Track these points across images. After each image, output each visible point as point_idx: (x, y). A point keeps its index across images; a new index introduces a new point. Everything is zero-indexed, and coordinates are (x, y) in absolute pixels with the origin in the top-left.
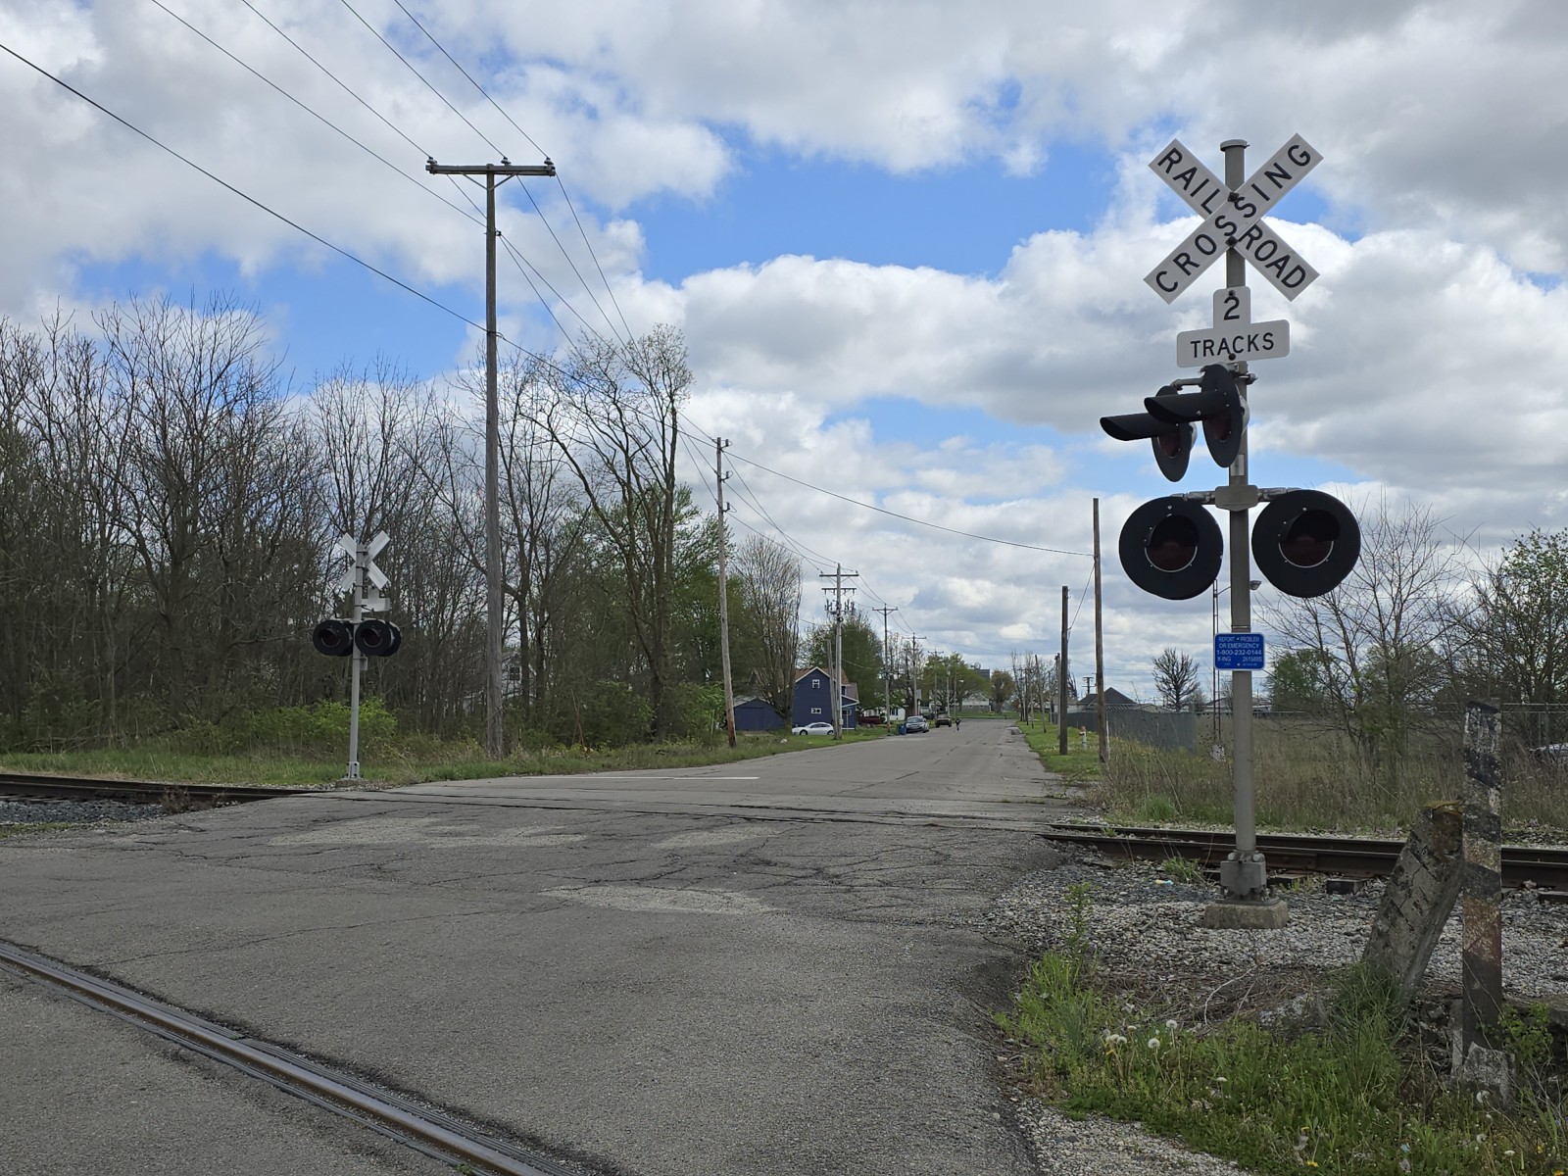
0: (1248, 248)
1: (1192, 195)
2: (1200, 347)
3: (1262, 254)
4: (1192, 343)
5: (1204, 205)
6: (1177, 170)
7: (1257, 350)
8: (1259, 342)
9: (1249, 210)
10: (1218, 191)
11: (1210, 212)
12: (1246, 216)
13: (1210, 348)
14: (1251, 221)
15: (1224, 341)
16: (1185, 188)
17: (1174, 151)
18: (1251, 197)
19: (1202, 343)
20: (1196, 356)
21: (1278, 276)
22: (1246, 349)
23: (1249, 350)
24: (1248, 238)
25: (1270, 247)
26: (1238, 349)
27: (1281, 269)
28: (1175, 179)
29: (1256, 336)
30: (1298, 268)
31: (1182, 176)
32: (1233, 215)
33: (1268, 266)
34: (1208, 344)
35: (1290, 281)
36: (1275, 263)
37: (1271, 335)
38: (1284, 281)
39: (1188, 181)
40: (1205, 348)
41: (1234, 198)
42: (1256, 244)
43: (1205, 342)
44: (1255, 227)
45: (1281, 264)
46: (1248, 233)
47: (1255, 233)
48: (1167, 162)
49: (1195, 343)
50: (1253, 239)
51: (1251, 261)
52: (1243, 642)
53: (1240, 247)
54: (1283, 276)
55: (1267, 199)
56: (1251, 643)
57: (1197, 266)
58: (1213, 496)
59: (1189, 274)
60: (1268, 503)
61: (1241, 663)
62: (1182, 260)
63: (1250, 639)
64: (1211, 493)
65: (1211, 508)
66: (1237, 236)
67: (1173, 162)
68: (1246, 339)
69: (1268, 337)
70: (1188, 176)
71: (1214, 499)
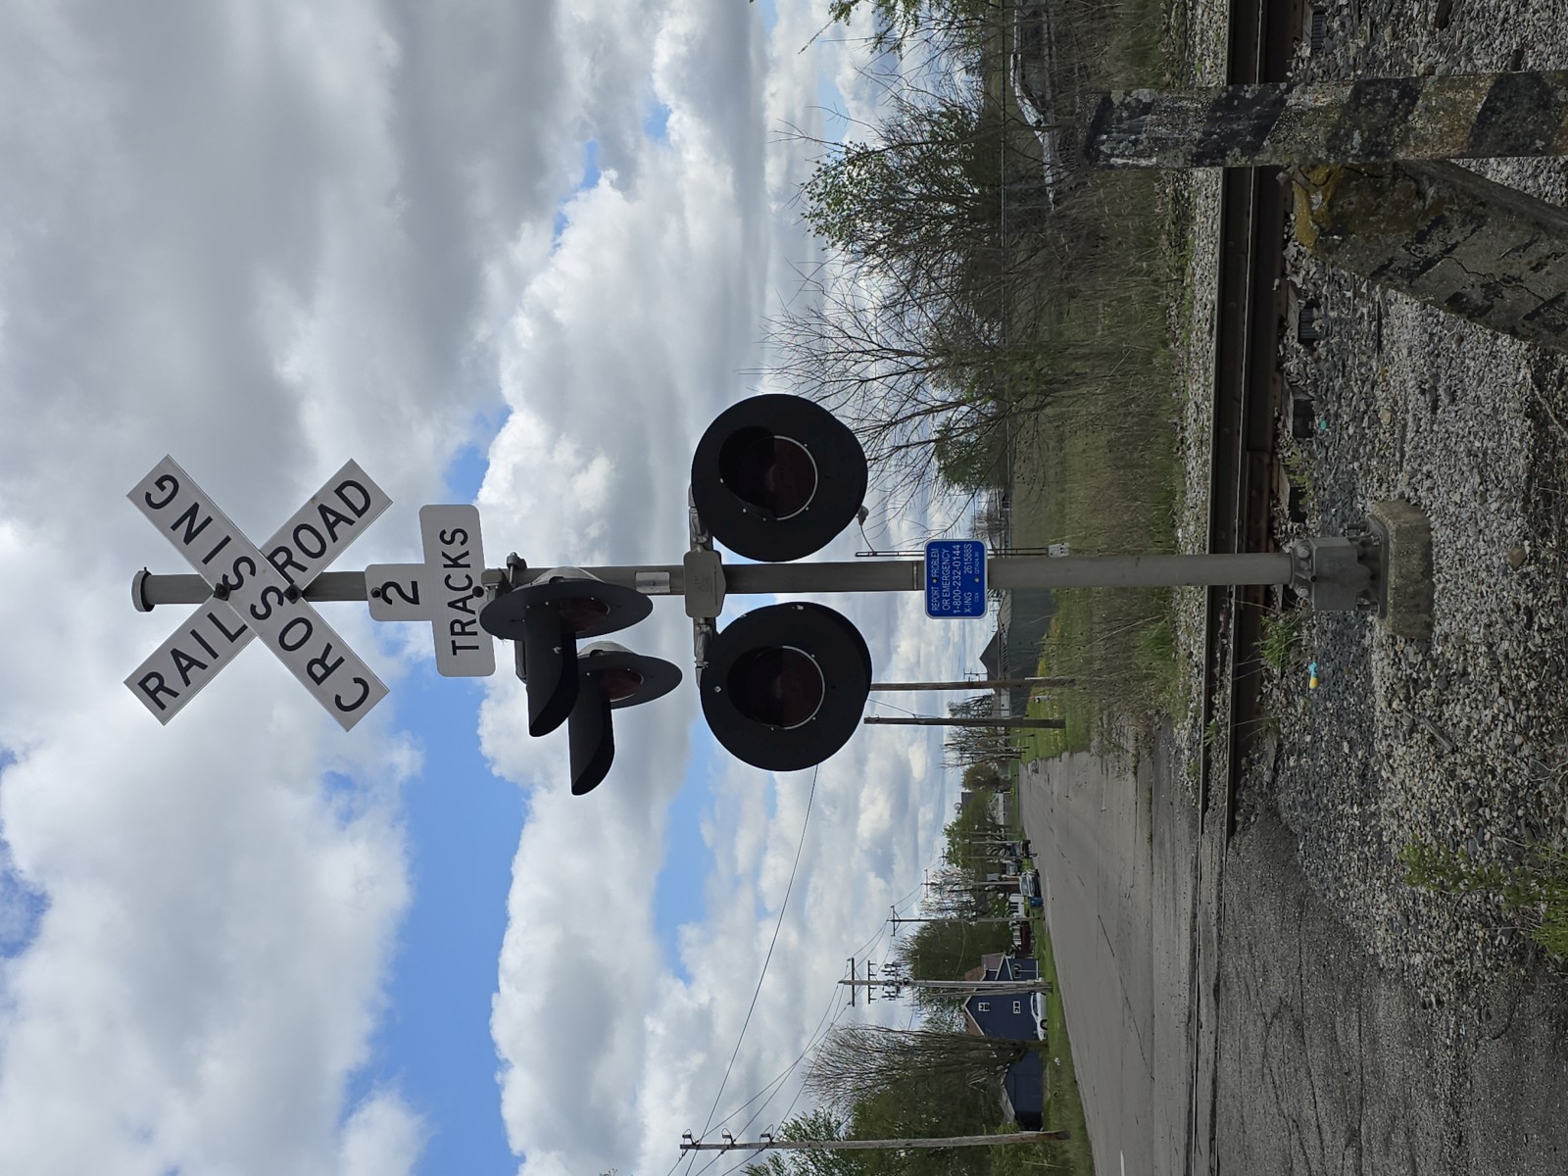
0: (304, 569)
1: (215, 656)
2: (461, 641)
3: (316, 547)
4: (455, 653)
5: (232, 638)
6: (173, 679)
7: (467, 553)
8: (454, 550)
9: (244, 568)
10: (211, 616)
11: (244, 627)
12: (253, 573)
13: (463, 625)
14: (262, 564)
15: (452, 605)
16: (204, 667)
17: (143, 684)
18: (223, 565)
19: (454, 638)
20: (477, 648)
21: (351, 522)
22: (465, 571)
23: (468, 566)
24: (289, 569)
25: (304, 535)
26: (466, 583)
27: (340, 518)
28: (187, 683)
29: (444, 555)
30: (339, 492)
31: (183, 671)
32: (250, 592)
33: (335, 538)
34: (458, 628)
35: (360, 504)
36: (331, 527)
37: (444, 532)
38: (359, 513)
39: (193, 662)
40: (463, 633)
41: (223, 591)
42: (299, 556)
43: (453, 633)
44: (271, 558)
45: (332, 519)
46: (281, 569)
47: (281, 558)
48: (161, 695)
49: (455, 648)
50: (289, 561)
51: (328, 562)
52: (940, 574)
53: (303, 581)
54: (351, 515)
55: (227, 539)
56: (941, 561)
57: (329, 647)
58: (702, 621)
59: (341, 660)
60: (714, 538)
61: (974, 575)
62: (318, 670)
63: (935, 563)
64: (696, 624)
65: (722, 624)
66: (284, 586)
67: (161, 687)
68: (450, 571)
69: (447, 537)
70: (184, 663)
71: (706, 619)
